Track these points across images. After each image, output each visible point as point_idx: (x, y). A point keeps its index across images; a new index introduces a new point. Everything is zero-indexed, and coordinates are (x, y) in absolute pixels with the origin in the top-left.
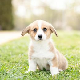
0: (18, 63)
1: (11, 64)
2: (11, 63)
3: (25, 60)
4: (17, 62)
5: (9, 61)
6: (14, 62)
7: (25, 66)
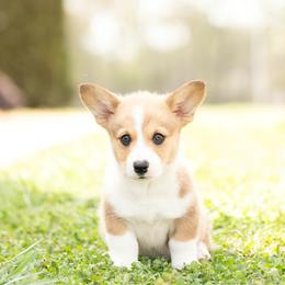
0: (48, 233)
1: (22, 236)
2: (21, 232)
3: (71, 223)
4: (42, 232)
5: (14, 227)
6: (34, 229)
7: (67, 245)
